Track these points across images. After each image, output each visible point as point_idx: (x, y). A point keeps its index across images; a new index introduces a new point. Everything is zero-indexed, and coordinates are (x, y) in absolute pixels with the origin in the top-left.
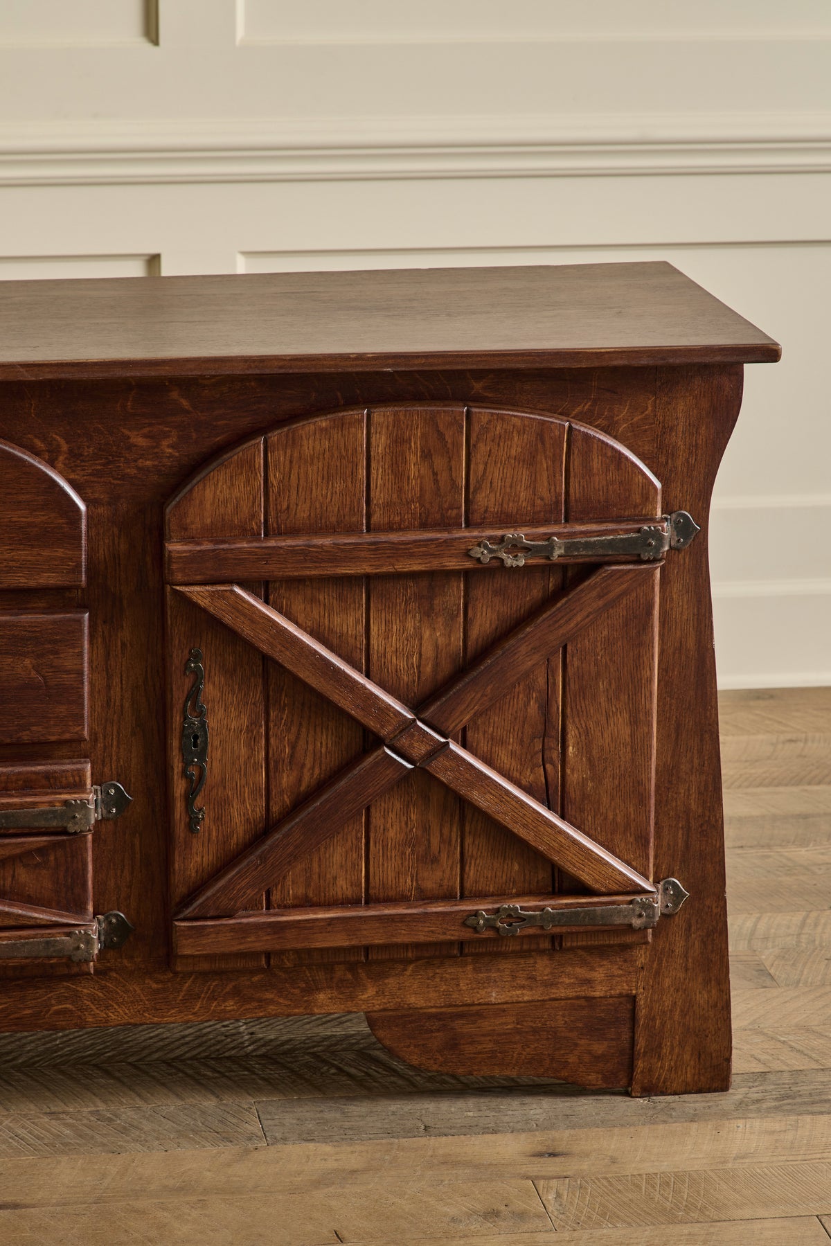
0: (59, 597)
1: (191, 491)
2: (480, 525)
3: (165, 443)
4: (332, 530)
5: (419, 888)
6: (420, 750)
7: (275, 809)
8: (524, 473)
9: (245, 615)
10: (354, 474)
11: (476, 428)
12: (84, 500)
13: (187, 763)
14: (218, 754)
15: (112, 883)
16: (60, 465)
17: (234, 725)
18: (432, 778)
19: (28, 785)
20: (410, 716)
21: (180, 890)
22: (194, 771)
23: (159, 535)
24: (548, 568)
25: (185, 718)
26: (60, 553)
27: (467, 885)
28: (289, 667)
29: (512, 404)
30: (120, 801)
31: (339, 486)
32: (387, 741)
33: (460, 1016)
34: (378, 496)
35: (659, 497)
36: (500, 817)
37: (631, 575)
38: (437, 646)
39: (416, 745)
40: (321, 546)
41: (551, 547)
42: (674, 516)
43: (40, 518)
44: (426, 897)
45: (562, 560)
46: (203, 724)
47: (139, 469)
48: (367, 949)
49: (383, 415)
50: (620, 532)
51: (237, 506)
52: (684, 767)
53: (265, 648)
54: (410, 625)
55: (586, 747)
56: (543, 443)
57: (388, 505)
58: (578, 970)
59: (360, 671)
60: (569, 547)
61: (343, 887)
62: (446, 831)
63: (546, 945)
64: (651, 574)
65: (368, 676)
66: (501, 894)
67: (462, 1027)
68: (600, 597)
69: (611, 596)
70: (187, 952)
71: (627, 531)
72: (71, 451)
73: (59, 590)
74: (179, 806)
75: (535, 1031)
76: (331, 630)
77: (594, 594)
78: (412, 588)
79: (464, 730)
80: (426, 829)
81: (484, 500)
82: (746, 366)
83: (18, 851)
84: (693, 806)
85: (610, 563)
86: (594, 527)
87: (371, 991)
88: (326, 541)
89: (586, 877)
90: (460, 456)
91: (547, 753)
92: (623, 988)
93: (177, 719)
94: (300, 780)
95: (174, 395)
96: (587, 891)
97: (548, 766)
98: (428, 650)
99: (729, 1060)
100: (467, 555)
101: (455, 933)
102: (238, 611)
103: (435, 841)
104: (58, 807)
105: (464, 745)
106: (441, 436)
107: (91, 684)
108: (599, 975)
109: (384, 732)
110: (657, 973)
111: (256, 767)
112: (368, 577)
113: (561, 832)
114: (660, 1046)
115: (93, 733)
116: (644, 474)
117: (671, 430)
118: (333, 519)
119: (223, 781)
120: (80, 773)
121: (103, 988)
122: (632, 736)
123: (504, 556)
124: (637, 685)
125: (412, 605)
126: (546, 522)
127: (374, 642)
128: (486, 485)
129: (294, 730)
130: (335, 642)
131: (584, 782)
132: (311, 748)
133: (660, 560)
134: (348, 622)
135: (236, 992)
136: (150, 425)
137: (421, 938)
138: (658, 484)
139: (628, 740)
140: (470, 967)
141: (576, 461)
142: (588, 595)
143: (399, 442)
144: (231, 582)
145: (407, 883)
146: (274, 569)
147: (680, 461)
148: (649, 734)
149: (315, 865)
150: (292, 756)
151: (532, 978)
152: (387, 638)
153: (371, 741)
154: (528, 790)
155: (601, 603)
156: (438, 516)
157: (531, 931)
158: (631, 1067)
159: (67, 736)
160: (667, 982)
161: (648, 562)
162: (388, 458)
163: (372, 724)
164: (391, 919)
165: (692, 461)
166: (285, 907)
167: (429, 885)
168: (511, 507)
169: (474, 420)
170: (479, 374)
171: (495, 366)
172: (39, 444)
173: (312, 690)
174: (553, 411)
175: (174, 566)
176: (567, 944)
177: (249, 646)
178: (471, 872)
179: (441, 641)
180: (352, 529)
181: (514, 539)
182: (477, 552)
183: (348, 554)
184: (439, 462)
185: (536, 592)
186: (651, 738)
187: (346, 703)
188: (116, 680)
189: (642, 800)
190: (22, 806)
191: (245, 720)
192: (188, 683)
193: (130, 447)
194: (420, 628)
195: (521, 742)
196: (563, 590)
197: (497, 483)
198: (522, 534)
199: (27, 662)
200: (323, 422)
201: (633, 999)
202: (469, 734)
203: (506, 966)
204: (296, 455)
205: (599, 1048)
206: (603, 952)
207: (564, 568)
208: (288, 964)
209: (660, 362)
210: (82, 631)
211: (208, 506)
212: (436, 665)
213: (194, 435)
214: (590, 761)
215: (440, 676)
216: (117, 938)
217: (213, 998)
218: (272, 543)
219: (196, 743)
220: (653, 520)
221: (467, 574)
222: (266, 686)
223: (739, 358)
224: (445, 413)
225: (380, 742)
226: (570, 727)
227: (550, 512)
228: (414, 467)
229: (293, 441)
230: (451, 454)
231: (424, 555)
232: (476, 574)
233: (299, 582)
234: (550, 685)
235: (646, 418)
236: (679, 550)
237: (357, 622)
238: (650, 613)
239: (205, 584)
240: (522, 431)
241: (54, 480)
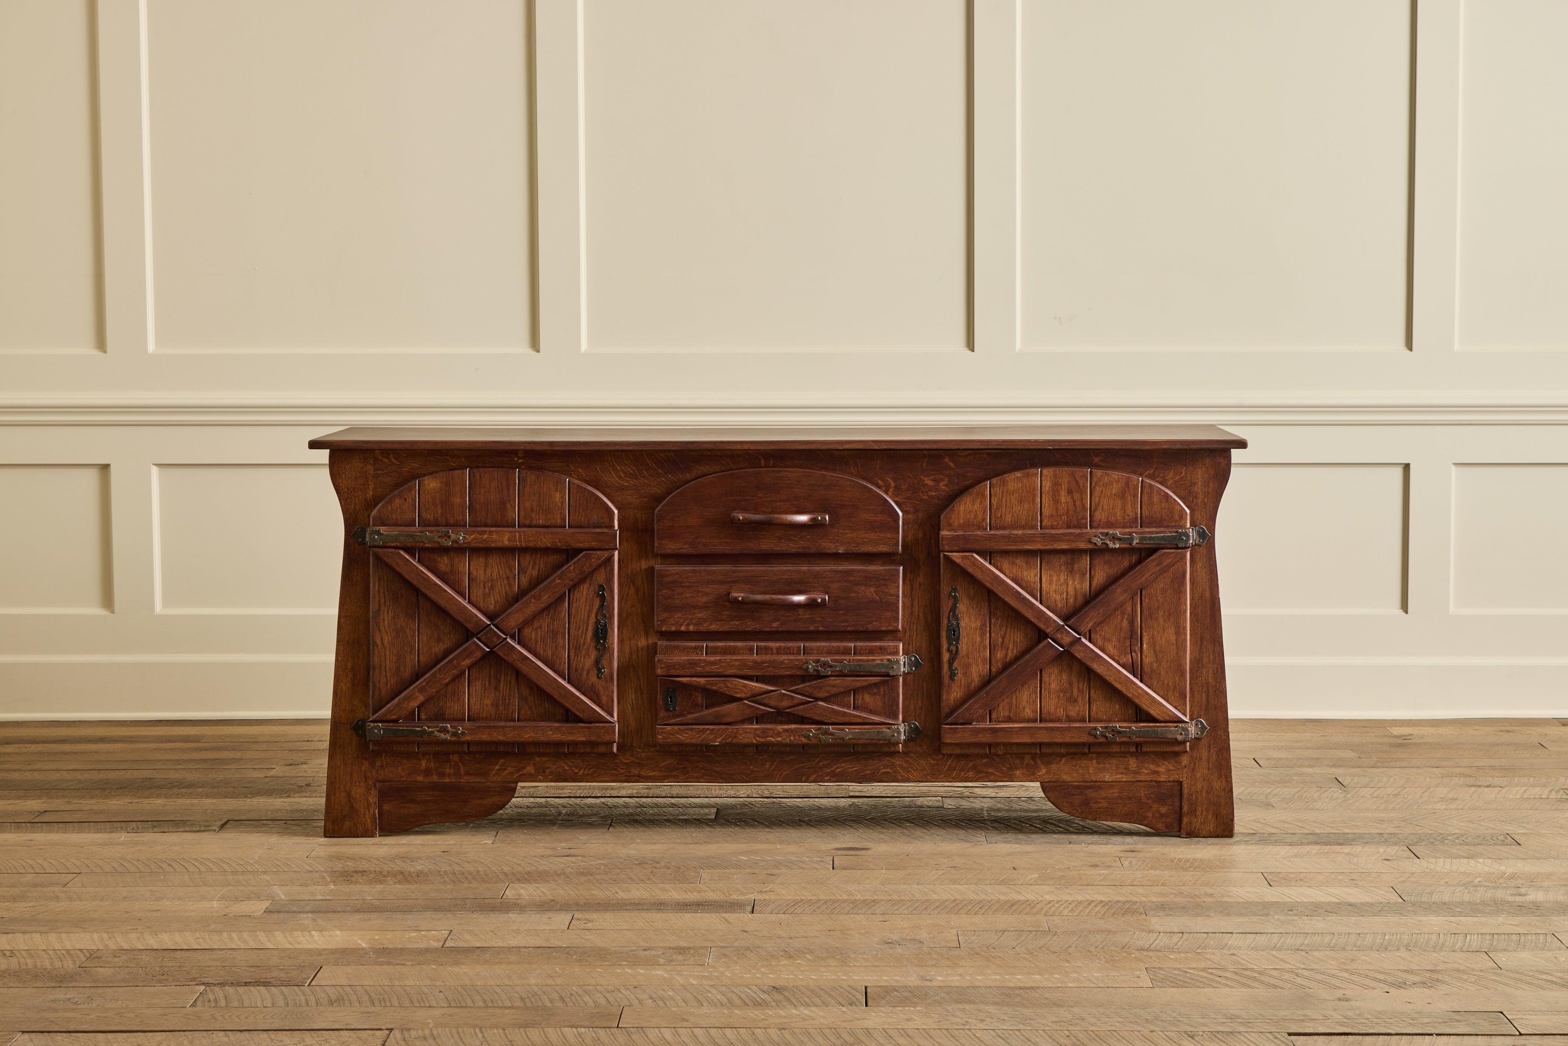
0: (888, 557)
1: (953, 507)
2: (1097, 527)
3: (941, 484)
4: (1023, 527)
5: (1068, 716)
6: (1066, 640)
7: (994, 670)
8: (1119, 503)
9: (978, 568)
10: (1034, 500)
11: (1095, 480)
12: (902, 511)
13: (950, 644)
14: (965, 640)
15: (912, 706)
16: (890, 493)
17: (973, 625)
18: (1073, 657)
19: (871, 651)
20: (1062, 623)
21: (945, 710)
22: (953, 648)
23: (937, 527)
24: (1132, 550)
25: (949, 621)
26: (889, 535)
27: (1092, 715)
28: (1001, 595)
29: (1114, 468)
30: (917, 664)
31: (1026, 506)
32: (1050, 636)
33: (1090, 787)
34: (1047, 512)
35: (1188, 517)
36: (1107, 678)
37: (1173, 555)
38: (1075, 589)
39: (1064, 638)
40: (1017, 535)
41: (1132, 539)
42: (1197, 528)
43: (880, 517)
44: (1070, 719)
45: (1138, 546)
46: (958, 624)
47: (928, 496)
48: (1041, 745)
49: (1048, 472)
50: (1167, 533)
51: (976, 516)
52: (1205, 660)
53: (988, 585)
54: (1062, 578)
55: (1153, 645)
56: (1128, 488)
57: (1051, 516)
58: (1151, 766)
59: (1037, 600)
60: (1141, 539)
61: (1028, 713)
62: (1081, 686)
63: (1133, 749)
64: (1185, 556)
65: (1041, 602)
66: (1110, 721)
67: (1091, 793)
69: (1163, 565)
70: (948, 741)
71: (1171, 532)
72: (896, 487)
73: (889, 554)
74: (946, 666)
75: (1129, 798)
76: (1022, 579)
77: (1154, 564)
78: (1063, 559)
79: (1090, 631)
80: (1071, 684)
81: (1098, 515)
82: (1232, 450)
83: (865, 684)
84: (1210, 681)
85: (1163, 549)
86: (1154, 530)
87: (1044, 771)
88: (1020, 532)
89: (1153, 712)
90: (1087, 493)
91: (1133, 647)
92: (1174, 777)
93: (945, 622)
94: (1006, 656)
95: (947, 460)
96: (1155, 720)
97: (1134, 654)
98: (1071, 592)
99: (1232, 820)
100: (1090, 542)
101: (1085, 739)
102: (975, 565)
103: (1075, 691)
104: (885, 662)
105: (1089, 639)
106: (1077, 482)
107: (903, 603)
108: (1162, 769)
109: (1048, 631)
110: (1193, 770)
111: (985, 648)
112: (1042, 552)
113: (1139, 687)
114: (1195, 810)
115: (903, 626)
116: (1180, 505)
117: (1194, 484)
118: (1024, 523)
119: (968, 656)
120: (897, 648)
121: (906, 762)
122: (1177, 640)
123: (1108, 542)
124: (1176, 614)
125: (1063, 568)
126: (1131, 527)
127: (1044, 586)
128: (1100, 508)
129: (1004, 629)
130: (1024, 585)
131: (1152, 663)
132: (1012, 639)
133: (1188, 548)
134: (1031, 575)
135: (974, 767)
136: (934, 475)
137: (1068, 740)
138: (1188, 511)
139: (1175, 642)
140: (1095, 761)
141: (1145, 497)
142: (1152, 565)
143: (1056, 485)
144: (972, 551)
145: (1061, 712)
146: (995, 546)
147: (1200, 500)
149: (1014, 700)
150: (1003, 643)
151: (1127, 769)
152: (1050, 583)
153: (1042, 636)
154: (1123, 666)
155: (1158, 568)
156: (1076, 523)
157: (1124, 739)
158: (1180, 821)
159: (891, 628)
160: (1199, 775)
161: (1182, 548)
162: (1051, 493)
163: (1042, 626)
164: (1052, 729)
165: (1206, 500)
166: (999, 722)
167: (1072, 714)
168: (1112, 519)
169: (1094, 475)
170: (1097, 453)
171: (1104, 447)
172: (880, 482)
173: (1011, 608)
174: (1134, 472)
175: (944, 543)
176: (1145, 749)
177: (981, 583)
178: (1094, 708)
179: (1078, 586)
180: (1034, 527)
181: (1113, 534)
182: (1095, 540)
183: (1029, 539)
184: (1076, 496)
185: (1126, 563)
186: (1186, 641)
187: (1029, 615)
188: (916, 602)
189: (1183, 674)
190: (868, 661)
191: (979, 624)
192: (951, 603)
193: (925, 485)
194: (1067, 579)
195: (1119, 641)
196: (1140, 562)
197: (1106, 507)
198: (1118, 532)
199: (872, 589)
200: (1018, 474)
201: (1181, 783)
202: (1093, 635)
203: (1114, 761)
204: (1005, 490)
205: (1163, 810)
206: (1164, 756)
207: (1140, 550)
208: (1000, 752)
209: (1187, 447)
210: (899, 575)
211: (962, 514)
212: (1076, 599)
213: (956, 481)
214: (1155, 652)
215: (1077, 605)
216: (914, 735)
217: (962, 770)
218: (992, 532)
219: (954, 634)
220: (1185, 528)
221: (1091, 552)
222: (990, 606)
223: (1228, 446)
224: (1078, 471)
225: (1046, 636)
226: (1144, 634)
227: (1133, 523)
228: (1064, 498)
229: (1004, 483)
230: (1082, 492)
231: (1068, 541)
232: (1095, 552)
233: (1006, 553)
234: (1134, 611)
235: (1182, 478)
236: (1200, 546)
237: (1036, 575)
238: (1184, 576)
239: (959, 552)
240: (1118, 481)
241: (887, 500)
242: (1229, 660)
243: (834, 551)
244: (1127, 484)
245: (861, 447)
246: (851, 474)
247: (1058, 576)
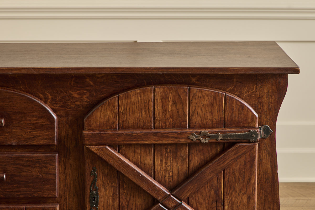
0: (48, 148)
1: (92, 113)
2: (193, 128)
3: (84, 96)
4: (142, 128)
6: (172, 205)
8: (209, 110)
9: (110, 156)
10: (149, 109)
11: (192, 94)
12: (57, 115)
13: (91, 207)
14: (102, 204)
16: (48, 103)
17: (107, 194)
20: (168, 193)
22: (94, 209)
23: (82, 127)
24: (218, 143)
25: (91, 191)
26: (47, 133)
28: (126, 175)
29: (206, 86)
31: (144, 113)
32: (160, 202)
34: (158, 117)
35: (257, 120)
37: (246, 147)
38: (178, 169)
39: (170, 203)
40: (137, 133)
41: (218, 136)
42: (263, 127)
43: (41, 121)
45: (222, 141)
46: (97, 194)
47: (75, 105)
49: (159, 89)
50: (243, 132)
51: (108, 119)
53: (117, 168)
54: (169, 162)
55: (232, 206)
56: (216, 100)
57: (161, 120)
59: (152, 177)
60: (224, 136)
64: (255, 147)
65: (154, 179)
68: (235, 154)
69: (239, 154)
71: (245, 132)
72: (52, 99)
73: (48, 146)
76: (141, 162)
77: (233, 153)
78: (170, 149)
79: (188, 198)
81: (194, 119)
82: (288, 74)
85: (239, 143)
86: (233, 130)
88: (139, 132)
90: (186, 104)
91: (218, 208)
93: (88, 191)
95: (88, 80)
98: (175, 171)
100: (188, 138)
102: (108, 155)
105: (188, 204)
106: (180, 97)
107: (59, 178)
109: (159, 199)
111: (115, 209)
112: (155, 145)
115: (59, 195)
116: (252, 112)
117: (262, 97)
118: (142, 124)
120: (55, 208)
122: (248, 203)
123: (201, 139)
124: (248, 185)
125: (170, 155)
126: (217, 127)
127: (156, 167)
128: (196, 114)
129: (128, 196)
130: (143, 166)
132: (134, 203)
133: (257, 142)
134: (147, 160)
136: (79, 90)
138: (257, 115)
139: (247, 204)
142: (231, 153)
143: (165, 98)
144: (106, 145)
146: (121, 141)
147: (265, 108)
148: (254, 203)
150: (128, 205)
152: (161, 166)
153: (155, 202)
155: (236, 156)
156: (179, 124)
159: (50, 196)
161: (252, 142)
162: (161, 104)
163: (155, 195)
165: (270, 108)
168: (204, 122)
169: (191, 91)
170: (194, 75)
171: (198, 73)
172: (41, 95)
173: (134, 183)
174: (220, 89)
175: (86, 139)
177: (112, 167)
179: (180, 167)
180: (149, 128)
181: (204, 133)
182: (192, 137)
183: (146, 136)
184: (179, 105)
185: (214, 152)
186: (255, 204)
187: (146, 188)
188: (68, 177)
191: (111, 193)
192: (91, 179)
193: (73, 97)
194: (172, 163)
195: (208, 203)
196: (223, 151)
197: (200, 113)
198: (208, 131)
199: (36, 170)
200: (138, 91)
202: (190, 200)
204: (129, 101)
207: (224, 143)
209: (257, 73)
210: (55, 160)
211: (98, 118)
212: (178, 176)
213: (95, 94)
215: (180, 180)
218: (120, 132)
219: (94, 200)
220: (255, 128)
221: (189, 145)
222: (119, 181)
223: (286, 72)
224: (181, 89)
225: (158, 202)
226: (226, 199)
227: (217, 125)
228: (170, 107)
229: (128, 97)
230: (183, 103)
231: (173, 137)
232: (191, 145)
233: (129, 146)
234: (219, 184)
235: (253, 92)
236: (265, 139)
237: (151, 160)
238: (254, 160)
239: (96, 145)
240: (208, 96)
241: (46, 109)
242: (280, 150)
243: (10, 144)
244: (215, 97)
245: (25, 72)
246: (21, 90)
247: (167, 160)
